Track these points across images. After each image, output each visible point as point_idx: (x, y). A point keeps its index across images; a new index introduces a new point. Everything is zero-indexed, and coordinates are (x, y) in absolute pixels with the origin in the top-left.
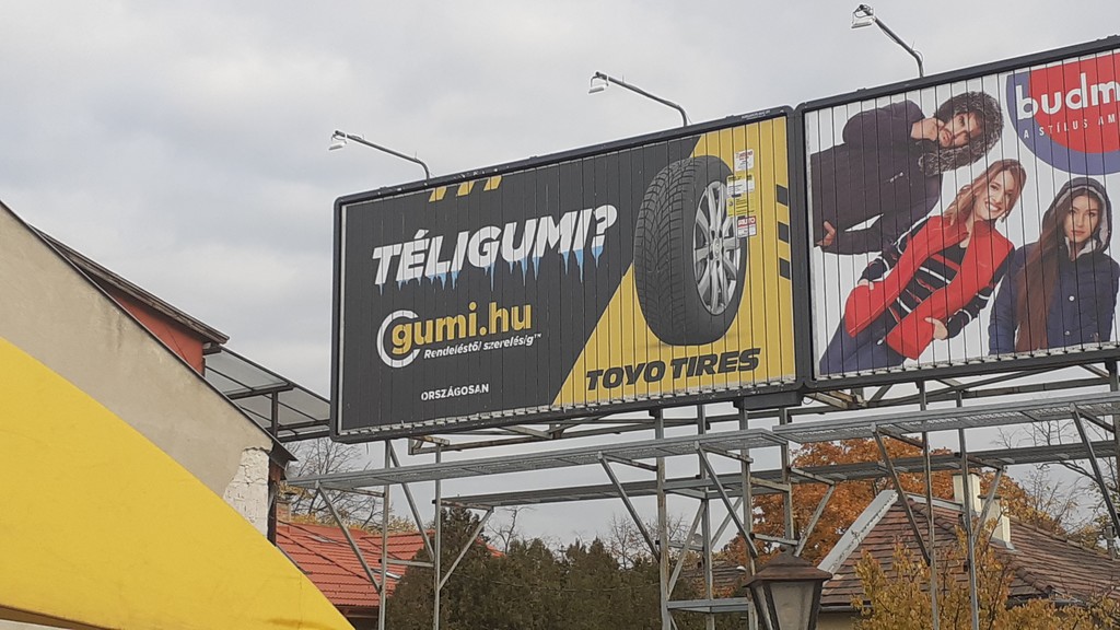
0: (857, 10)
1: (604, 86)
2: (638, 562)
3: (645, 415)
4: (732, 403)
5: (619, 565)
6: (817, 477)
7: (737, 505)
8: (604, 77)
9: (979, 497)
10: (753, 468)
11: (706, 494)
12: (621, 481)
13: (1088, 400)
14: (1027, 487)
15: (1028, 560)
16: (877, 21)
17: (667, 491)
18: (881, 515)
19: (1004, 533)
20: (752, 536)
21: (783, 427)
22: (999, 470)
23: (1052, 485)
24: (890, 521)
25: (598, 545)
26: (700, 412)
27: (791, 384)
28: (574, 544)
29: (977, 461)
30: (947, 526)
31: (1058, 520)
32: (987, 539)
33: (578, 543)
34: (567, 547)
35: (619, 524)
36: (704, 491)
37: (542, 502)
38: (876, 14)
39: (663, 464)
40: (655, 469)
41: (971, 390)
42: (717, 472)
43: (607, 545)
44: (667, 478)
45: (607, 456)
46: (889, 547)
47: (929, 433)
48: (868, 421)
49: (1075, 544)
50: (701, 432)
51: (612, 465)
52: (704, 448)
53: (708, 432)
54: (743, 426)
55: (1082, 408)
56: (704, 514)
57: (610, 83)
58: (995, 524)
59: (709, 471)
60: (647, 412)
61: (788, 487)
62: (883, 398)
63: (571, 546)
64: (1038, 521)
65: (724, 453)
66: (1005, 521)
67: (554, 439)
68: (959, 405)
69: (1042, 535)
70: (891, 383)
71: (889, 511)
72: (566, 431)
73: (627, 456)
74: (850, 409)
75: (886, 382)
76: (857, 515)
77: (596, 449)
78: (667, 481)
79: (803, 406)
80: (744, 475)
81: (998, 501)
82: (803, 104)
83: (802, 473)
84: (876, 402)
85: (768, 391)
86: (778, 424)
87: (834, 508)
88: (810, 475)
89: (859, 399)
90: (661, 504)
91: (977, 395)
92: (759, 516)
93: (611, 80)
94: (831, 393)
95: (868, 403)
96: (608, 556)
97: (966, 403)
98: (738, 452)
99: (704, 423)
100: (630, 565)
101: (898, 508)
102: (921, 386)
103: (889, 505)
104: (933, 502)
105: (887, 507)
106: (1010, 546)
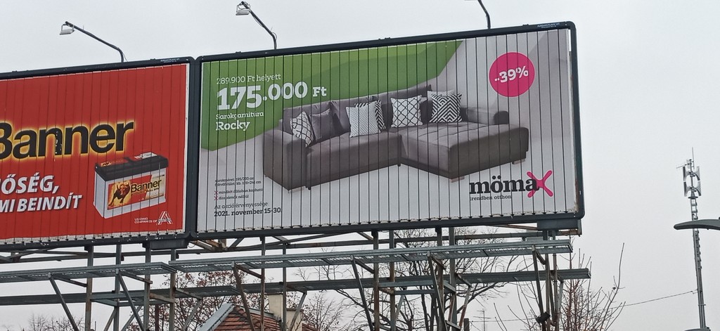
0: (240, 5)
1: (71, 31)
4: (141, 244)
6: (192, 294)
8: (71, 26)
10: (153, 287)
11: (118, 303)
12: (62, 292)
13: (360, 253)
16: (252, 13)
17: (93, 301)
21: (172, 262)
22: (304, 293)
26: (119, 249)
27: (182, 234)
29: (292, 287)
38: (251, 9)
39: (91, 282)
40: (85, 285)
41: (292, 243)
42: (129, 289)
44: (93, 292)
45: (55, 276)
47: (266, 270)
48: (230, 260)
50: (118, 262)
51: (57, 282)
53: (122, 263)
54: (148, 259)
55: (357, 258)
56: (115, 316)
57: (75, 30)
59: (123, 288)
60: (83, 247)
62: (237, 246)
65: (134, 277)
67: (13, 262)
68: (284, 252)
70: (244, 238)
71: (228, 317)
73: (67, 276)
74: (217, 251)
75: (240, 236)
77: (47, 271)
80: (146, 291)
82: (201, 57)
83: (182, 291)
84: (233, 248)
85: (166, 238)
86: (170, 259)
88: (187, 293)
89: (223, 245)
90: (88, 310)
91: (296, 246)
93: (76, 27)
94: (206, 241)
95: (229, 248)
98: (143, 277)
99: (120, 256)
102: (263, 239)
105: (226, 315)
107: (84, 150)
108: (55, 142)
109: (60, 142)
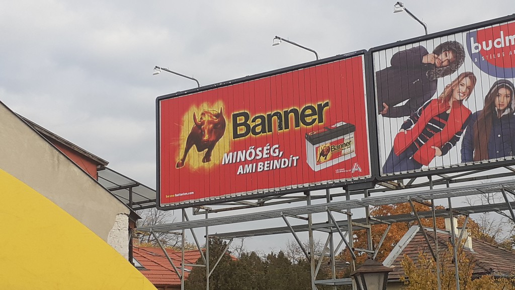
0: (396, 5)
1: (280, 43)
2: (300, 261)
3: (302, 194)
4: (342, 188)
5: (291, 263)
6: (383, 221)
7: (346, 235)
8: (279, 38)
9: (457, 228)
10: (353, 218)
11: (331, 230)
12: (291, 225)
13: (508, 183)
14: (479, 222)
15: (480, 256)
16: (405, 9)
17: (313, 229)
18: (412, 237)
19: (469, 244)
20: (353, 249)
21: (366, 199)
22: (467, 216)
23: (491, 221)
24: (416, 240)
25: (281, 254)
26: (328, 192)
27: (370, 179)
28: (270, 254)
29: (456, 212)
30: (443, 241)
31: (494, 237)
32: (462, 248)
33: (272, 253)
34: (267, 255)
35: (291, 244)
36: (330, 229)
37: (255, 235)
38: (405, 6)
39: (311, 217)
40: (307, 219)
41: (453, 179)
42: (336, 220)
43: (285, 253)
44: (313, 223)
45: (285, 214)
46: (416, 252)
47: (434, 200)
48: (406, 195)
49: (502, 248)
50: (328, 201)
51: (287, 218)
52: (330, 209)
53: (331, 201)
54: (348, 198)
55: (506, 186)
56: (330, 240)
57: (282, 41)
58: (466, 240)
59: (332, 220)
60: (303, 193)
61: (369, 226)
62: (412, 184)
63: (269, 254)
64: (484, 238)
65: (339, 211)
66: (470, 239)
67: (260, 206)
68: (448, 186)
69: (486, 244)
70: (416, 177)
71: (416, 235)
72: (265, 202)
73: (294, 213)
74: (397, 189)
75: (413, 177)
76: (401, 237)
77: (280, 211)
78: (313, 224)
79: (375, 188)
80: (349, 221)
81: (466, 230)
82: (372, 48)
83: (375, 219)
84: (409, 186)
85: (358, 182)
86: (364, 197)
87: (390, 235)
88: (379, 220)
89: (401, 184)
90: (311, 235)
91: (456, 181)
92: (355, 239)
93: (282, 39)
94: (388, 182)
95: (405, 186)
96: (286, 259)
97: (451, 185)
98: (346, 210)
99: (329, 197)
100: (296, 263)
101: (420, 234)
102: (430, 178)
103: (416, 232)
104: (437, 231)
105: (415, 234)
106: (472, 250)
107: (297, 125)
108: (277, 121)
109: (281, 121)
